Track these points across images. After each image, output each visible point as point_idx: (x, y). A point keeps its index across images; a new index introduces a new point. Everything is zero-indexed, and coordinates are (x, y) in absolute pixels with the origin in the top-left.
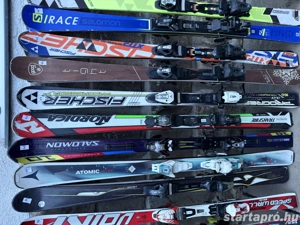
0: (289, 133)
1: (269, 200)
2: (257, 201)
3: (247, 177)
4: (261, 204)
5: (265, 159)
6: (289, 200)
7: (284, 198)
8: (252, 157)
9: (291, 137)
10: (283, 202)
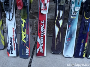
0: (84, 56)
1: (44, 37)
2: (44, 27)
3: (61, 22)
4: (42, 30)
5: (71, 37)
6: (42, 51)
7: (43, 48)
8: (75, 26)
9: (81, 57)
10: (41, 46)
